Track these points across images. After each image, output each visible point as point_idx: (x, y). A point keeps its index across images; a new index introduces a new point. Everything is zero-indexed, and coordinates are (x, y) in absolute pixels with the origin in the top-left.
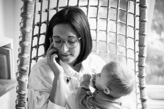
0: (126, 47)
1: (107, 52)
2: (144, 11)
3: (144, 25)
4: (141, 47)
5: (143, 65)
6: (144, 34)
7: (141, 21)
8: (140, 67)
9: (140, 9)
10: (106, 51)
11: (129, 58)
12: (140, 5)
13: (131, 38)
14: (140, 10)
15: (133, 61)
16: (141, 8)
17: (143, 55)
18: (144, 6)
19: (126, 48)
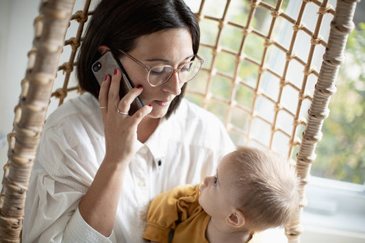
0: (279, 105)
1: (230, 103)
2: (342, 38)
3: (333, 71)
4: (313, 118)
5: (309, 158)
6: (328, 89)
7: (328, 61)
8: (302, 160)
9: (332, 30)
10: (228, 101)
11: (279, 130)
12: (333, 23)
13: (293, 86)
14: (331, 34)
15: (288, 140)
16: (335, 29)
17: (315, 137)
18: (345, 26)
19: (278, 107)
